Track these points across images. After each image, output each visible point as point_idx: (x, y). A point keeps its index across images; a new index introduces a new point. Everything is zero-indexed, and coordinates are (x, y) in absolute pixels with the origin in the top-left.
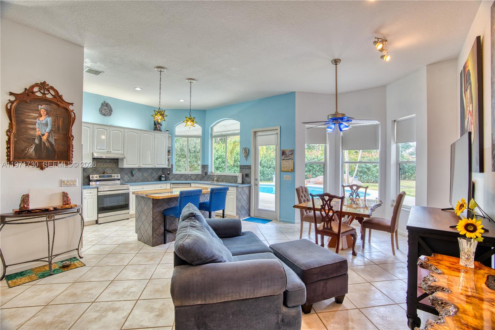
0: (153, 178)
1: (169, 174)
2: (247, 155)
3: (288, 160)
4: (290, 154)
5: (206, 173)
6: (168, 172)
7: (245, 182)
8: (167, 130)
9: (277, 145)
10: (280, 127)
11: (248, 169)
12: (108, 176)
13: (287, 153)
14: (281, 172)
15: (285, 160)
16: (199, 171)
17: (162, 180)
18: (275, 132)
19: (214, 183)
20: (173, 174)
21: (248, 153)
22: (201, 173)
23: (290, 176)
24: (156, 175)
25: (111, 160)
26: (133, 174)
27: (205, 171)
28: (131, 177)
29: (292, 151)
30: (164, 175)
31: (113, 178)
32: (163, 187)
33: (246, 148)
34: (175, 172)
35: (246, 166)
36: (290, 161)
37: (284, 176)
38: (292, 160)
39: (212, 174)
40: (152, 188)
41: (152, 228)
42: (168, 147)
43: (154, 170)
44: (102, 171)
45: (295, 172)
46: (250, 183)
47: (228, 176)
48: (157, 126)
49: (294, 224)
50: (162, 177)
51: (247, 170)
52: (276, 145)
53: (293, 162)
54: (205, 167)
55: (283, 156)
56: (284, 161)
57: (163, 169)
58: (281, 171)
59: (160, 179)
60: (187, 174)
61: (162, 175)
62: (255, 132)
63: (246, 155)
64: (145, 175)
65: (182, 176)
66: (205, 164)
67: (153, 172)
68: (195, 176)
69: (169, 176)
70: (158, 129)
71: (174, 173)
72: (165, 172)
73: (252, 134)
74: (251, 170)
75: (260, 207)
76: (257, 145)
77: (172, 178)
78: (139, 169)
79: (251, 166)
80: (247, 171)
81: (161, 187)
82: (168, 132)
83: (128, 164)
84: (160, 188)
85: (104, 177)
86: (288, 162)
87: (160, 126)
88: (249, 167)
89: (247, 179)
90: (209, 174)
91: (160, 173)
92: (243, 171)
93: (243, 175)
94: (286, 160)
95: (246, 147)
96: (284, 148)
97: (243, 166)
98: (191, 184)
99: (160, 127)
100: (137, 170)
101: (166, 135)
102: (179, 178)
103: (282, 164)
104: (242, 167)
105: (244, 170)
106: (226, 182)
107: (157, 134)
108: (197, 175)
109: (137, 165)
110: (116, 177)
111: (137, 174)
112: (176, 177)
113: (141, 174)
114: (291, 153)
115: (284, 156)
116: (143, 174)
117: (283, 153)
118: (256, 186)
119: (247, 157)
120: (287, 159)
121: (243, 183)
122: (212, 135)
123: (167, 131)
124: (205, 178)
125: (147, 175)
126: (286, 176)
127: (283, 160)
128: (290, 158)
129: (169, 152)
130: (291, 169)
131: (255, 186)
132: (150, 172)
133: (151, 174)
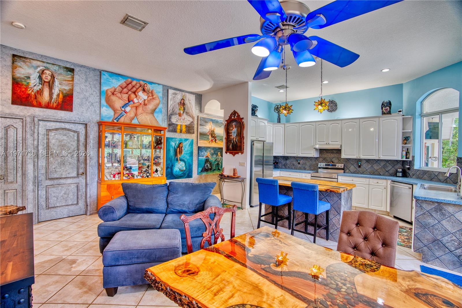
0: (387, 171)
1: (408, 169)
6: (408, 167)
8: (399, 110)
12: (332, 165)
17: (398, 175)
20: (414, 169)
24: (391, 169)
25: (338, 151)
26: (360, 165)
28: (357, 168)
31: (337, 167)
34: (416, 166)
40: (364, 182)
42: (402, 132)
44: (329, 160)
60: (432, 171)
61: (398, 170)
64: (376, 167)
67: (388, 164)
69: (409, 172)
70: (387, 113)
77: (413, 175)
78: (368, 161)
81: (378, 183)
83: (345, 154)
84: (376, 183)
85: (329, 165)
100: (365, 161)
101: (399, 117)
102: (422, 176)
107: (384, 119)
109: (355, 156)
110: (340, 167)
111: (365, 166)
112: (418, 173)
113: (370, 166)
116: (372, 166)
125: (378, 168)
129: (406, 139)
132: (382, 164)
133: (384, 167)
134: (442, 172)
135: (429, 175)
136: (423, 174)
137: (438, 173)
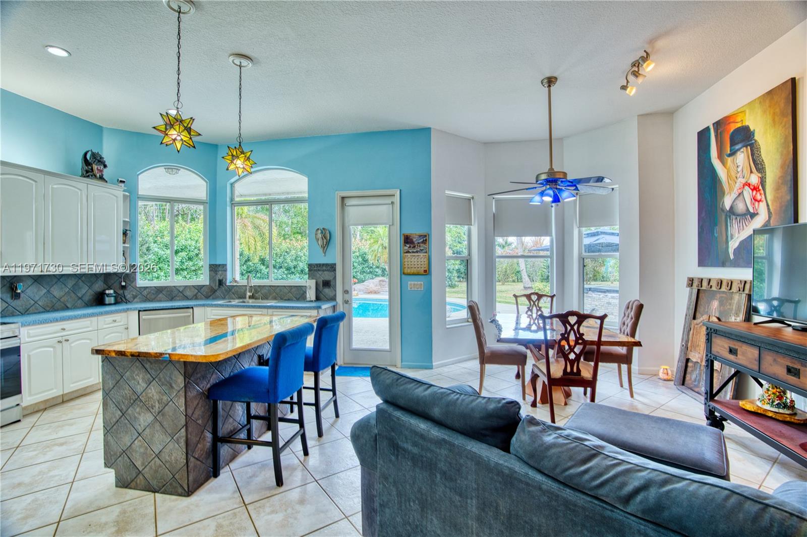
0: (80, 298)
1: (124, 287)
2: (327, 243)
3: (417, 252)
4: (420, 241)
5: (221, 283)
6: (123, 284)
7: (322, 296)
8: (120, 179)
9: (393, 225)
10: (400, 190)
11: (328, 270)
13: (414, 240)
14: (403, 276)
15: (410, 252)
16: (203, 279)
17: (109, 303)
18: (389, 201)
19: (248, 302)
20: (135, 288)
21: (329, 240)
22: (208, 284)
23: (422, 283)
24: (87, 292)
26: (19, 291)
27: (219, 277)
29: (426, 236)
30: (112, 291)
32: (120, 322)
33: (323, 229)
34: (141, 282)
35: (323, 265)
36: (422, 255)
37: (409, 283)
38: (426, 252)
39: (235, 284)
41: (183, 444)
42: (124, 221)
43: (83, 278)
45: (431, 275)
46: (334, 298)
47: (278, 286)
48: (95, 167)
49: (432, 369)
50: (108, 295)
51: (325, 272)
52: (390, 226)
53: (427, 257)
54: (216, 269)
55: (406, 246)
56: (409, 255)
57: (107, 277)
58: (404, 273)
59: (99, 300)
60: (174, 287)
61: (107, 292)
62: (343, 198)
63: (325, 243)
64: (57, 292)
65: (159, 290)
66: (218, 263)
67: (81, 283)
68: (193, 289)
69: (126, 293)
70: (95, 176)
71: (138, 286)
72: (112, 282)
73: (338, 202)
74: (335, 274)
75: (356, 345)
76: (347, 224)
77: (135, 297)
78: (38, 279)
79: (335, 264)
80: (327, 276)
81: (115, 321)
82: (123, 185)
86: (418, 256)
87: (102, 167)
88: (332, 267)
89: (327, 291)
90: (228, 284)
91: (98, 286)
92: (318, 275)
93: (317, 283)
94: (413, 252)
95: (325, 228)
96: (407, 232)
97: (317, 265)
98: (194, 308)
99: (101, 171)
100: (30, 282)
101: (119, 192)
102: (153, 297)
103: (406, 260)
104: (314, 269)
105: (320, 273)
106: (275, 298)
107: (93, 187)
108: (199, 288)
111: (29, 293)
112: (145, 293)
113: (45, 291)
114: (422, 240)
115: (408, 246)
116: (48, 291)
117: (407, 240)
118: (345, 305)
119: (325, 249)
120: (415, 251)
121: (318, 299)
122: (232, 199)
123: (121, 182)
124: (218, 293)
125: (62, 293)
126: (413, 283)
127: (406, 252)
128: (422, 250)
129: (125, 234)
130: (423, 269)
131: (343, 304)
132: (71, 283)
133: (74, 289)
134: (189, 286)
135: (169, 293)
136: (157, 292)
137: (183, 287)
